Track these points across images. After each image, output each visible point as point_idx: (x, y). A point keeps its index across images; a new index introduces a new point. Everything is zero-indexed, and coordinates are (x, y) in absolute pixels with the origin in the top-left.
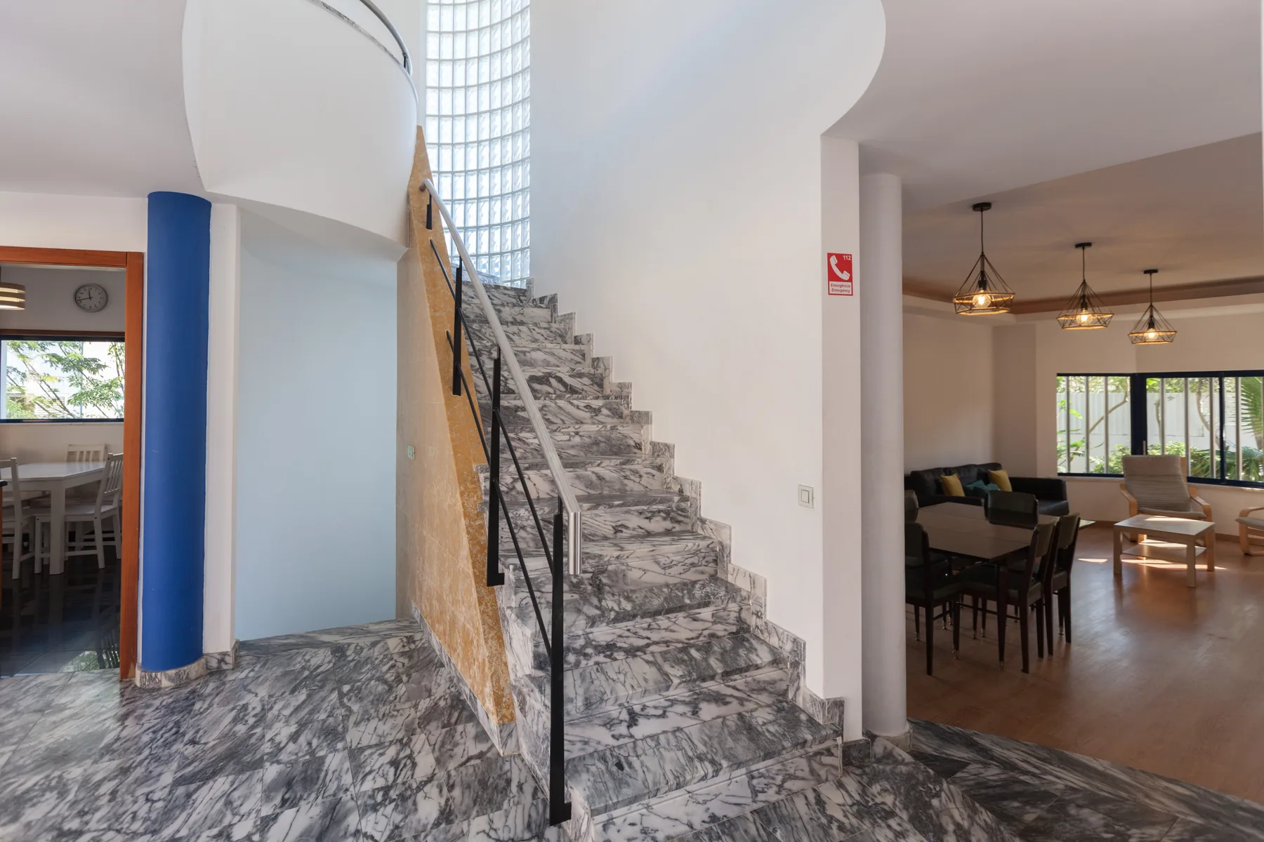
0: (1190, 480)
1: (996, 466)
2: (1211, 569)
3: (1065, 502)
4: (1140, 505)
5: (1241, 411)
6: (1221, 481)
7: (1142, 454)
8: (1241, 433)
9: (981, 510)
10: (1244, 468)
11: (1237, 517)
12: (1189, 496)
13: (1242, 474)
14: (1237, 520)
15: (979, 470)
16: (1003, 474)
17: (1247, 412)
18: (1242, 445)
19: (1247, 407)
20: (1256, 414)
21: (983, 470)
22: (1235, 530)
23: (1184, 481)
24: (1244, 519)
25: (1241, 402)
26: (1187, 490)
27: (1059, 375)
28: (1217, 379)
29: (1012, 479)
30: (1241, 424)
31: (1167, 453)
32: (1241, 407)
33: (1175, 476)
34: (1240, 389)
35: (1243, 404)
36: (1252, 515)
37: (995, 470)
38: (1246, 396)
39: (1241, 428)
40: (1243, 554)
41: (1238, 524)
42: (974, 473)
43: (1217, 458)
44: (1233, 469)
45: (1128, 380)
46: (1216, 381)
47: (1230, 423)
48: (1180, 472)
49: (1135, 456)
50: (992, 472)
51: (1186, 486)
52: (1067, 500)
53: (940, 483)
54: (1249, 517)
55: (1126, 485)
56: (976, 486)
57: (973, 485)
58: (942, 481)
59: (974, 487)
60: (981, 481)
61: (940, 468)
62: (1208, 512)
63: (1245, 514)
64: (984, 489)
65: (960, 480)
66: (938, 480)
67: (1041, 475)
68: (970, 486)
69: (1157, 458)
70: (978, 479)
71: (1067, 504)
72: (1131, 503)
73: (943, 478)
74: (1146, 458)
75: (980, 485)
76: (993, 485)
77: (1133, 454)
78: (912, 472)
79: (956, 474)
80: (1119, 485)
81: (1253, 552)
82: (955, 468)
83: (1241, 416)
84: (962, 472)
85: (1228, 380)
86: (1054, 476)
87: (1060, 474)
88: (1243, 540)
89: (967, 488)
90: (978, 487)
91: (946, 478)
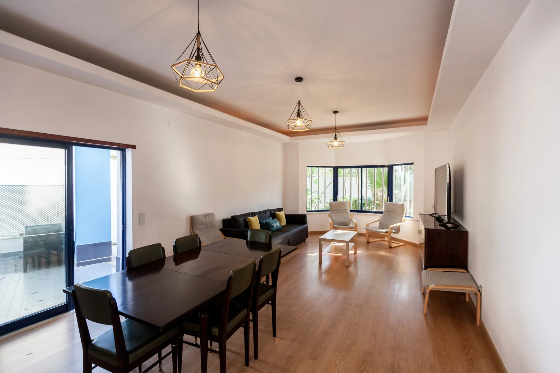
0: (351, 211)
1: (280, 210)
2: (355, 253)
3: (307, 225)
4: (334, 223)
5: (367, 183)
6: (361, 211)
7: (336, 201)
8: (367, 191)
10: (368, 205)
11: (365, 227)
12: (350, 219)
13: (367, 207)
14: (365, 228)
15: (271, 212)
16: (282, 214)
17: (370, 183)
18: (368, 196)
19: (369, 181)
20: (372, 184)
21: (273, 212)
22: (364, 231)
23: (349, 211)
24: (367, 227)
25: (367, 179)
27: (308, 167)
28: (361, 169)
30: (367, 188)
31: (345, 200)
32: (368, 181)
33: (346, 210)
34: (367, 174)
36: (370, 226)
37: (279, 211)
38: (369, 177)
39: (367, 189)
40: (367, 242)
41: (365, 230)
42: (268, 214)
43: (360, 201)
44: (365, 206)
45: (332, 169)
46: (360, 169)
47: (364, 188)
48: (348, 208)
49: (334, 202)
50: (277, 213)
51: (350, 214)
52: (307, 224)
53: (247, 221)
54: (369, 226)
55: (330, 215)
56: (267, 221)
57: (266, 221)
58: (248, 220)
59: (266, 222)
60: (271, 218)
61: (250, 213)
62: (356, 225)
63: (368, 225)
64: (270, 222)
65: (258, 218)
66: (246, 220)
67: (300, 213)
68: (264, 221)
69: (341, 203)
70: (270, 217)
71: (307, 226)
72: (331, 224)
73: (248, 219)
74: (337, 203)
75: (270, 220)
76: (276, 220)
77: (333, 201)
78: (232, 216)
79: (257, 216)
80: (327, 215)
81: (370, 241)
82: (258, 212)
83: (367, 185)
84: (262, 214)
85: (364, 169)
86: (305, 213)
87: (308, 211)
88: (367, 235)
89: (262, 222)
90: (268, 221)
91: (250, 219)
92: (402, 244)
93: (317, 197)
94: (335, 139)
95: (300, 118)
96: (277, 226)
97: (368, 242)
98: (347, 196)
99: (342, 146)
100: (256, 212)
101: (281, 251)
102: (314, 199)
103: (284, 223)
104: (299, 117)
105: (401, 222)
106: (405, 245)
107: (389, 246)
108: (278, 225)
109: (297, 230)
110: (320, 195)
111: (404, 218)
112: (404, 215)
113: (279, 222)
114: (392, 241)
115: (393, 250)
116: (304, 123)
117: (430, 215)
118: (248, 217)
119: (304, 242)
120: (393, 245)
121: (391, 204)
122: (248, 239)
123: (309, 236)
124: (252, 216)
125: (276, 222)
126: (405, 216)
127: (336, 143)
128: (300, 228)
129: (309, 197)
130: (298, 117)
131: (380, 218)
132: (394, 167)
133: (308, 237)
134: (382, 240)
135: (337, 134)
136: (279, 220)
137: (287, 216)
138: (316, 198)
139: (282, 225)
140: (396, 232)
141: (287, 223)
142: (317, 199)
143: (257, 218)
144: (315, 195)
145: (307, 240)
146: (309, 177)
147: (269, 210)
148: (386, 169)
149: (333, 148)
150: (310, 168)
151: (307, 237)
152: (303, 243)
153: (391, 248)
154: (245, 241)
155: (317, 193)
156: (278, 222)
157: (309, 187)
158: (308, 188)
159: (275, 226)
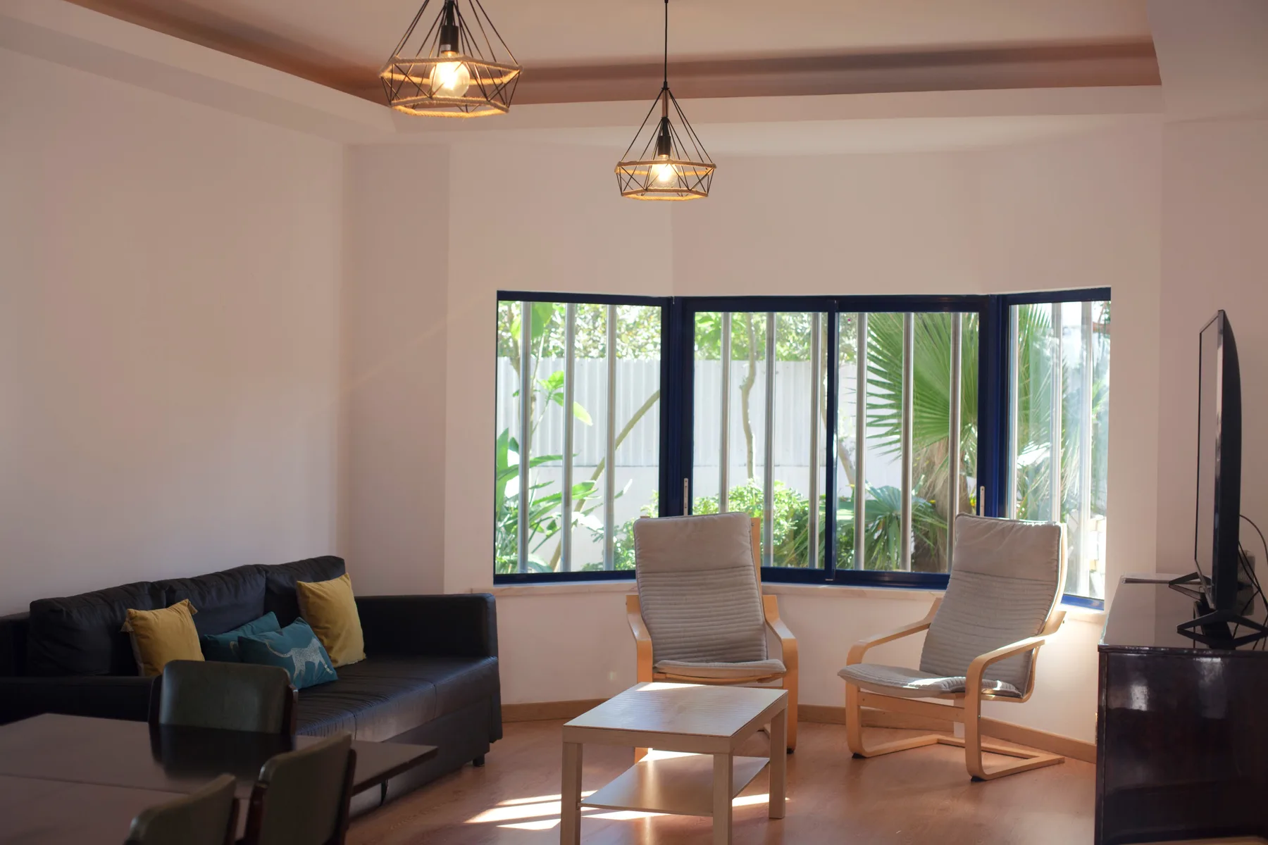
0: (769, 575)
1: (328, 567)
3: (492, 659)
4: (659, 650)
5: (868, 400)
6: (831, 574)
7: (681, 513)
9: (141, 730)
11: (843, 665)
12: (762, 620)
13: (863, 552)
15: (268, 582)
16: (339, 590)
21: (283, 580)
22: (834, 695)
23: (754, 576)
24: (854, 669)
26: (758, 600)
27: (504, 296)
28: (826, 314)
29: (363, 604)
30: (868, 432)
31: (732, 506)
33: (738, 567)
34: (869, 347)
35: (870, 381)
36: (868, 657)
37: (317, 579)
39: (867, 443)
40: (849, 755)
41: (843, 682)
42: (255, 592)
43: (821, 514)
44: (851, 541)
46: (822, 315)
48: (748, 558)
49: (664, 519)
50: (311, 585)
51: (757, 593)
52: (496, 654)
53: (127, 634)
54: (864, 661)
55: (637, 597)
56: (246, 632)
57: (240, 633)
58: (130, 629)
59: (241, 640)
60: (272, 618)
61: (142, 584)
62: (791, 660)
63: (856, 655)
64: (267, 642)
65: (195, 618)
66: (120, 626)
67: (455, 585)
68: (231, 637)
69: (707, 522)
70: (266, 612)
71: (496, 665)
72: (641, 654)
73: (132, 618)
74: (686, 523)
75: (266, 630)
76: (298, 627)
77: (661, 515)
78: (34, 605)
79: (186, 601)
80: (621, 600)
81: (869, 748)
82: (193, 580)
83: (867, 412)
84: (214, 593)
85: (846, 319)
86: (482, 584)
87: (499, 579)
88: (852, 718)
89: (216, 642)
90: (252, 637)
91: (143, 618)
92: (1043, 757)
93: (558, 488)
94: (664, 144)
95: (455, 49)
96: (309, 665)
97: (858, 756)
98: (745, 482)
99: (699, 188)
100: (180, 581)
101: (352, 755)
102: (543, 505)
103: (352, 646)
104: (449, 47)
105: (1041, 631)
106: (1060, 762)
107: (970, 772)
108: (317, 659)
109: (431, 686)
110: (579, 477)
111: (1058, 607)
112: (1061, 590)
113: (321, 640)
114: (983, 745)
115: (990, 790)
116: (473, 76)
117: (1172, 584)
118: (132, 610)
119: (479, 762)
120: (992, 764)
121: (990, 527)
122: (164, 717)
123: (505, 729)
124: (157, 605)
125: (306, 643)
126: (1068, 599)
127: (664, 173)
128: (454, 677)
129: (512, 487)
130: (443, 42)
131: (930, 614)
132: (1016, 309)
133: (500, 736)
134: (940, 742)
135: (673, 115)
136: (323, 629)
137: (367, 607)
138: (555, 498)
139: (341, 662)
140: (1013, 689)
141: (366, 649)
142: (560, 505)
143: (189, 615)
144: (547, 481)
145: (497, 751)
146: (515, 360)
147: (259, 569)
148: (969, 322)
149: (648, 197)
150: (517, 307)
151: (496, 735)
152: (469, 773)
153: (978, 779)
154: (145, 726)
155: (561, 462)
156: (315, 642)
157: (508, 420)
158: (506, 432)
159: (299, 665)
